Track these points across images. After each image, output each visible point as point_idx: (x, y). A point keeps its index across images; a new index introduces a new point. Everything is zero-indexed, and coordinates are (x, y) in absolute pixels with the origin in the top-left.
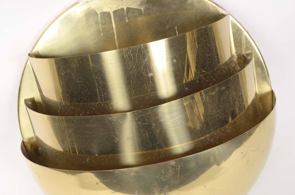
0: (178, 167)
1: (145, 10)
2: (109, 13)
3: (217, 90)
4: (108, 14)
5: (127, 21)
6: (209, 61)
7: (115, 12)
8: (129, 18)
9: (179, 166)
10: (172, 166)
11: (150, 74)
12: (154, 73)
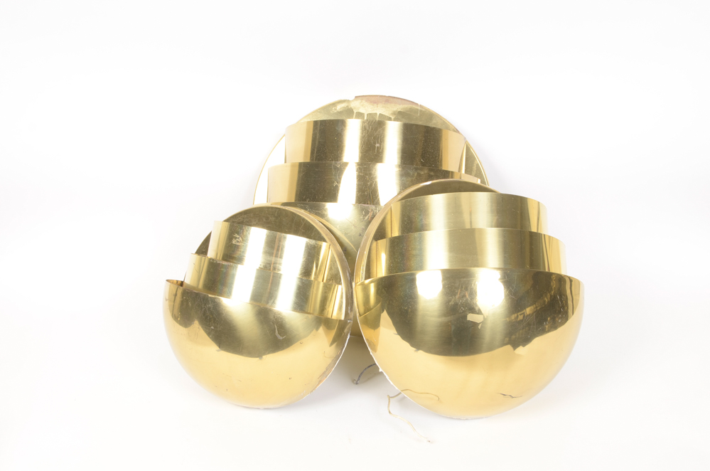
2: (364, 113)
7: (369, 115)
11: (377, 145)
12: (380, 144)
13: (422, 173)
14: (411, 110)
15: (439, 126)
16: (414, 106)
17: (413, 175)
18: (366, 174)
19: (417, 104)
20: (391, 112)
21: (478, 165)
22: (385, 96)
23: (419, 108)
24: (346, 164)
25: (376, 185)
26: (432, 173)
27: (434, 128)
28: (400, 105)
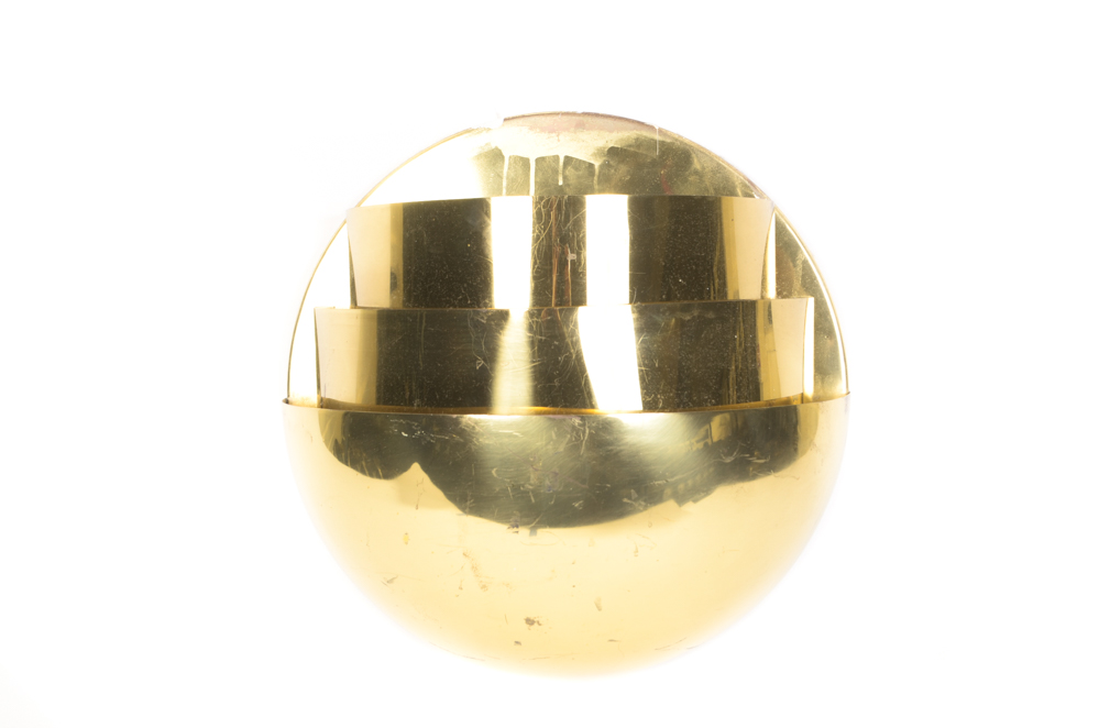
0: (584, 432)
1: (601, 167)
2: (528, 160)
3: (696, 313)
4: (525, 162)
5: (561, 183)
6: (697, 265)
7: (540, 161)
8: (565, 178)
9: (587, 431)
10: (574, 427)
11: (571, 257)
12: (579, 254)
13: (688, 318)
14: (639, 143)
15: (711, 193)
16: (646, 134)
17: (667, 325)
18: (554, 337)
19: (651, 128)
20: (592, 151)
21: (805, 262)
22: (574, 114)
23: (657, 137)
24: (503, 316)
25: (579, 358)
26: (711, 315)
27: (704, 198)
28: (611, 131)
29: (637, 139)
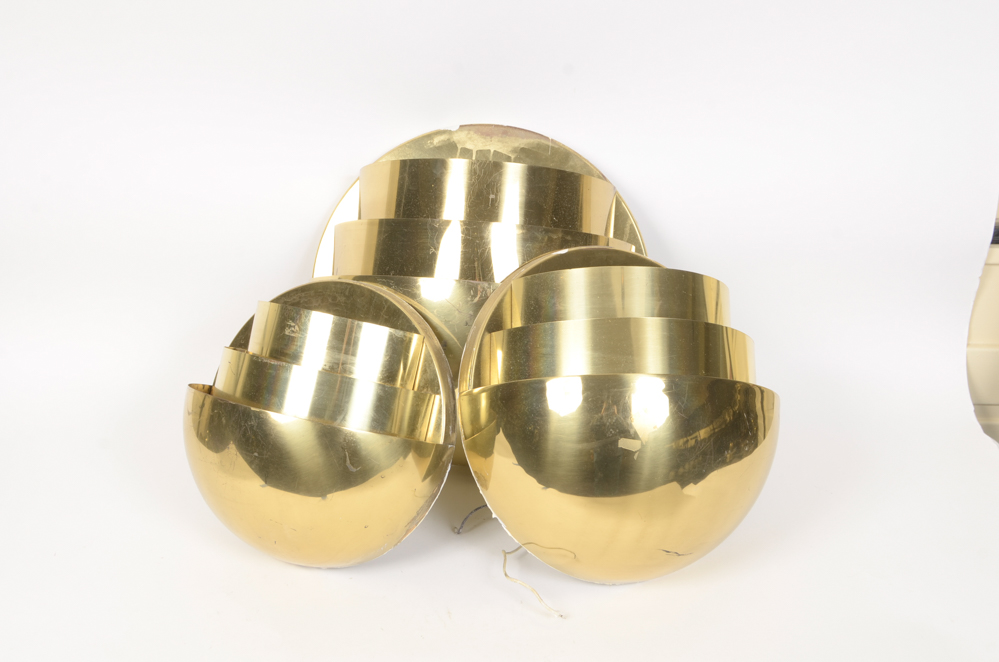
1: (516, 158)
2: (472, 150)
4: (470, 151)
7: (478, 152)
11: (492, 196)
12: (496, 195)
13: (555, 237)
14: (539, 146)
15: (578, 171)
16: (543, 141)
17: (543, 239)
18: (476, 238)
19: (547, 138)
20: (510, 149)
21: (632, 225)
22: (502, 126)
23: (550, 144)
24: (448, 223)
25: (489, 253)
26: (569, 238)
27: (572, 173)
28: (523, 138)
29: (538, 144)
